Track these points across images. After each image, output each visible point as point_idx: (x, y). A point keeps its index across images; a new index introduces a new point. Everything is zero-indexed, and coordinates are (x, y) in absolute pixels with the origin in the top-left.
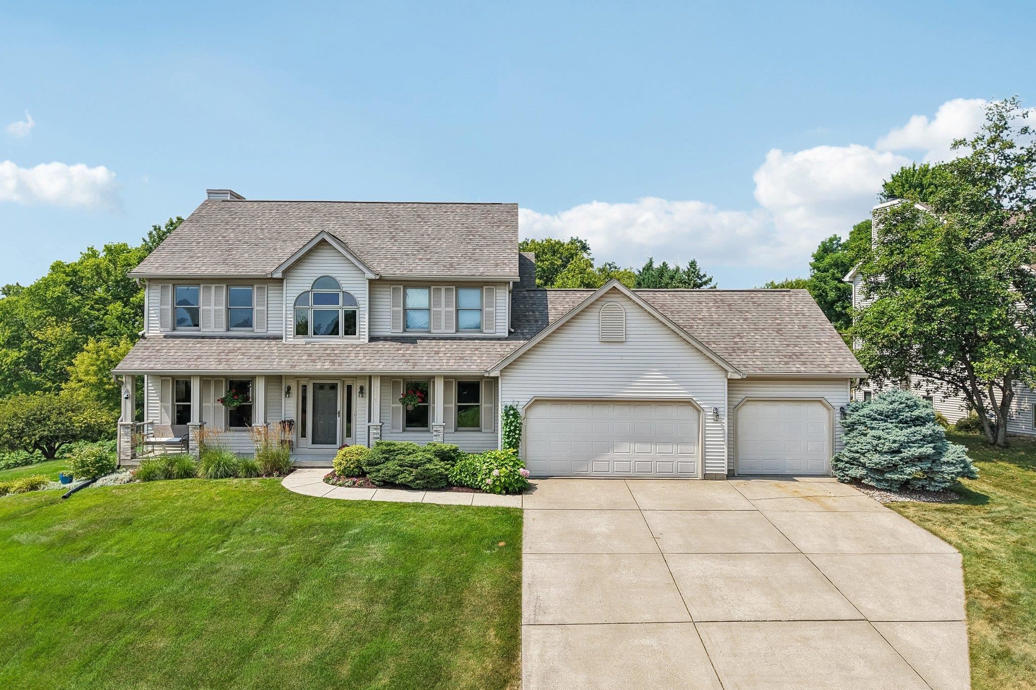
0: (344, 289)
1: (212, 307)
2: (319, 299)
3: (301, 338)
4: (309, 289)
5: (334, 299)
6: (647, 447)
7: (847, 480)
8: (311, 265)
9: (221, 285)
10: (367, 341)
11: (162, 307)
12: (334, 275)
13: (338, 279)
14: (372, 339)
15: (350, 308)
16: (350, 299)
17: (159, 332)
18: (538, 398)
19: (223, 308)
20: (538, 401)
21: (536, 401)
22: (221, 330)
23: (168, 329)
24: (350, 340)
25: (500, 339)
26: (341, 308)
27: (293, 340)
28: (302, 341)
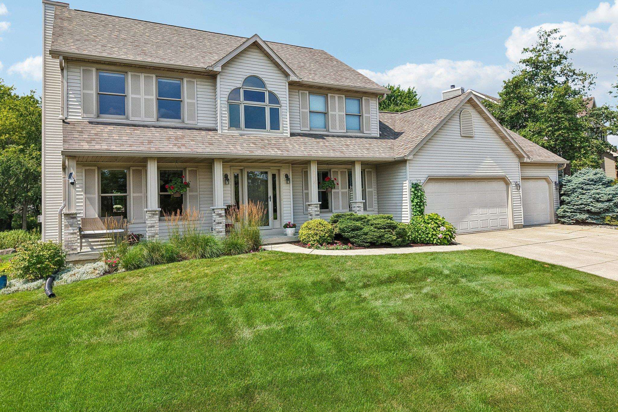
0: (269, 89)
1: (142, 96)
2: (249, 96)
3: (234, 130)
4: (240, 86)
5: (260, 97)
6: (485, 211)
7: (573, 222)
8: (242, 64)
9: (151, 75)
10: (289, 136)
11: (85, 92)
12: (260, 76)
13: (264, 79)
14: (292, 135)
15: (274, 106)
16: (274, 98)
17: (81, 118)
18: (432, 177)
19: (153, 97)
20: (432, 179)
21: (429, 179)
22: (152, 119)
23: (92, 116)
24: (274, 134)
25: (376, 138)
26: (267, 105)
27: (227, 131)
28: (235, 132)
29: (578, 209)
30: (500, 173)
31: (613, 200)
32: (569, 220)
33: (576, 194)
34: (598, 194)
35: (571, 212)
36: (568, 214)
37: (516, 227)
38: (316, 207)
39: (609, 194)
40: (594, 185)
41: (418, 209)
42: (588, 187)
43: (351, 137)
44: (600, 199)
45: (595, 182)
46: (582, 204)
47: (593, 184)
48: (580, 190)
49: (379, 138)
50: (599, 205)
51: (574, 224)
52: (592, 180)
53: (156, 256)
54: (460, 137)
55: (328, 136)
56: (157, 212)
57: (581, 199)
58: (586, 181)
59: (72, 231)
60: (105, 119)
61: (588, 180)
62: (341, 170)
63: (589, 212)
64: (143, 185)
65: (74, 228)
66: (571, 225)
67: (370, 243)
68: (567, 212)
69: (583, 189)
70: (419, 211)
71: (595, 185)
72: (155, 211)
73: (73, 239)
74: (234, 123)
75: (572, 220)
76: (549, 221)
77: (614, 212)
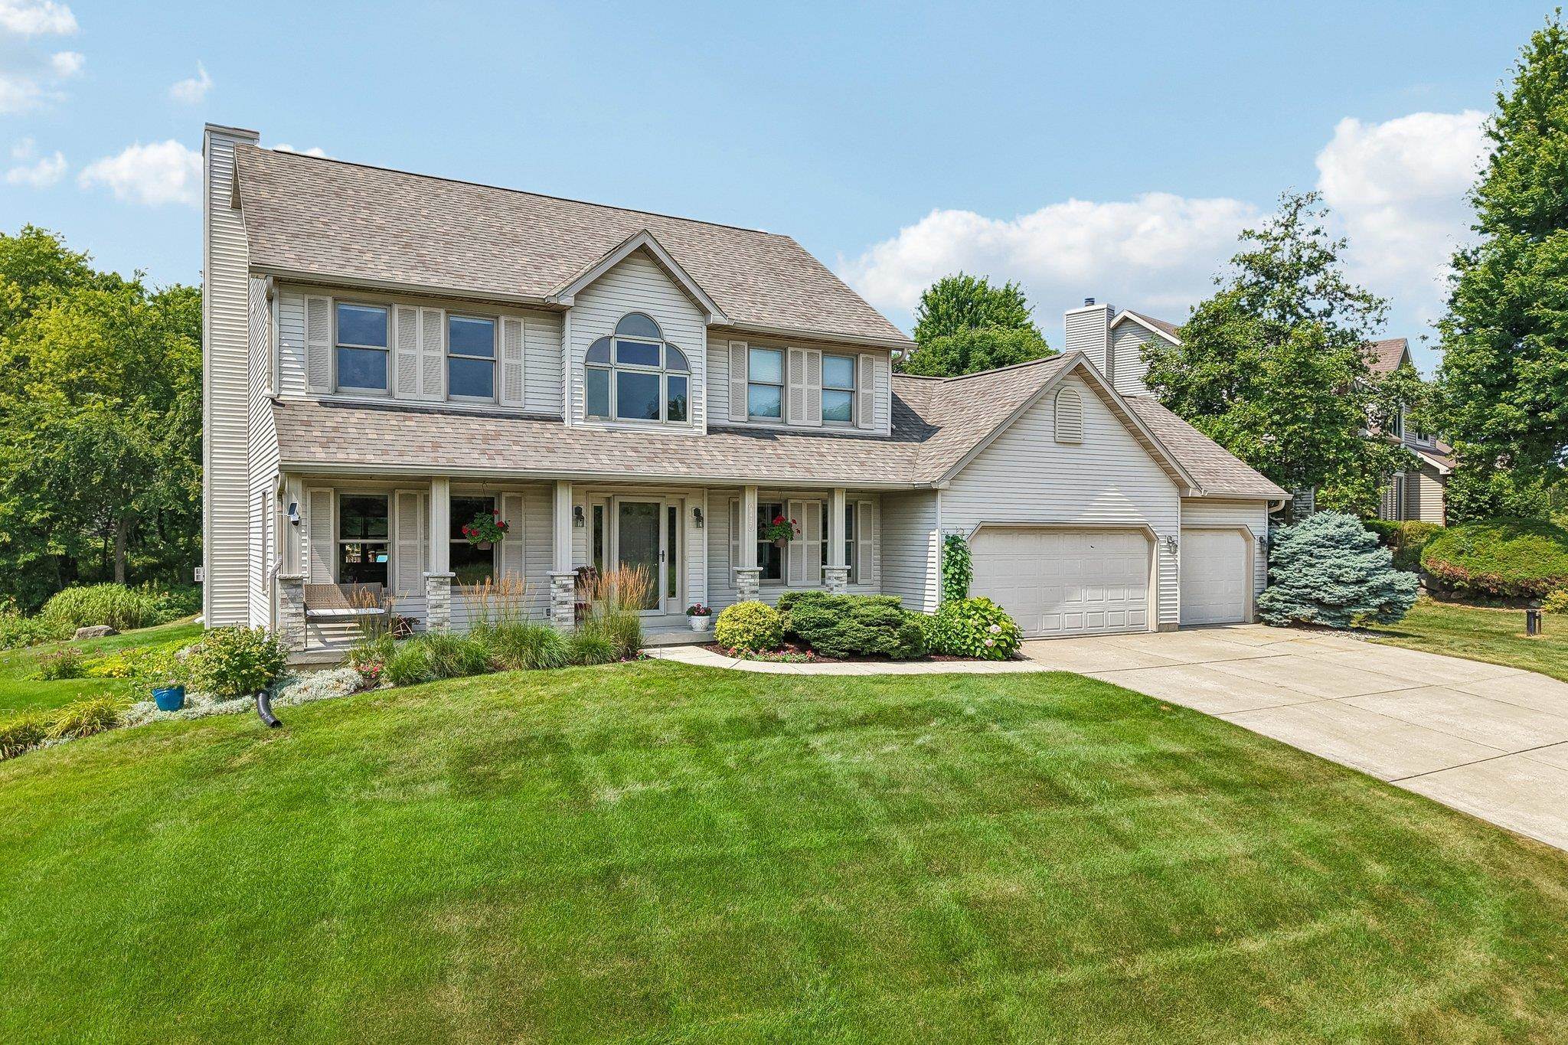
0: (668, 339)
1: (419, 352)
2: (627, 352)
3: (596, 421)
4: (610, 333)
5: (649, 354)
6: (1098, 593)
7: (1287, 623)
8: (616, 290)
9: (436, 310)
10: (705, 433)
11: (312, 343)
12: (651, 313)
13: (658, 320)
14: (712, 430)
15: (677, 373)
16: (677, 357)
17: (304, 394)
18: (988, 524)
19: (441, 353)
20: (987, 529)
21: (983, 528)
22: (437, 397)
23: (326, 390)
24: (676, 429)
25: (882, 439)
26: (663, 372)
27: (582, 423)
28: (599, 426)
29: (1298, 596)
30: (1136, 518)
31: (1369, 581)
32: (1280, 617)
33: (1297, 565)
34: (1340, 567)
35: (1285, 602)
36: (1279, 605)
37: (1162, 628)
38: (753, 577)
39: (1361, 569)
40: (1335, 548)
41: (955, 587)
42: (1323, 552)
43: (832, 436)
44: (1342, 579)
45: (1338, 542)
46: (1306, 586)
47: (1332, 546)
48: (1306, 558)
49: (891, 439)
50: (1340, 590)
51: (1289, 626)
52: (1332, 539)
53: (449, 661)
54: (1054, 445)
55: (783, 433)
56: (449, 580)
57: (1306, 575)
58: (1319, 539)
59: (294, 611)
60: (352, 396)
61: (1323, 538)
62: (810, 502)
63: (1319, 602)
64: (418, 524)
65: (297, 605)
66: (1283, 627)
67: (850, 651)
68: (1278, 601)
69: (1311, 555)
70: (957, 591)
71: (1338, 548)
72: (445, 578)
73: (295, 625)
74: (596, 406)
75: (1287, 617)
76: (1240, 618)
77: (1368, 605)
